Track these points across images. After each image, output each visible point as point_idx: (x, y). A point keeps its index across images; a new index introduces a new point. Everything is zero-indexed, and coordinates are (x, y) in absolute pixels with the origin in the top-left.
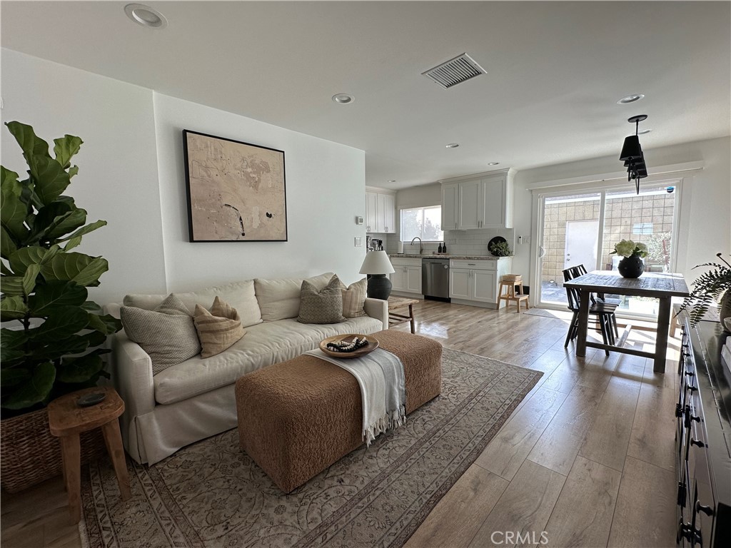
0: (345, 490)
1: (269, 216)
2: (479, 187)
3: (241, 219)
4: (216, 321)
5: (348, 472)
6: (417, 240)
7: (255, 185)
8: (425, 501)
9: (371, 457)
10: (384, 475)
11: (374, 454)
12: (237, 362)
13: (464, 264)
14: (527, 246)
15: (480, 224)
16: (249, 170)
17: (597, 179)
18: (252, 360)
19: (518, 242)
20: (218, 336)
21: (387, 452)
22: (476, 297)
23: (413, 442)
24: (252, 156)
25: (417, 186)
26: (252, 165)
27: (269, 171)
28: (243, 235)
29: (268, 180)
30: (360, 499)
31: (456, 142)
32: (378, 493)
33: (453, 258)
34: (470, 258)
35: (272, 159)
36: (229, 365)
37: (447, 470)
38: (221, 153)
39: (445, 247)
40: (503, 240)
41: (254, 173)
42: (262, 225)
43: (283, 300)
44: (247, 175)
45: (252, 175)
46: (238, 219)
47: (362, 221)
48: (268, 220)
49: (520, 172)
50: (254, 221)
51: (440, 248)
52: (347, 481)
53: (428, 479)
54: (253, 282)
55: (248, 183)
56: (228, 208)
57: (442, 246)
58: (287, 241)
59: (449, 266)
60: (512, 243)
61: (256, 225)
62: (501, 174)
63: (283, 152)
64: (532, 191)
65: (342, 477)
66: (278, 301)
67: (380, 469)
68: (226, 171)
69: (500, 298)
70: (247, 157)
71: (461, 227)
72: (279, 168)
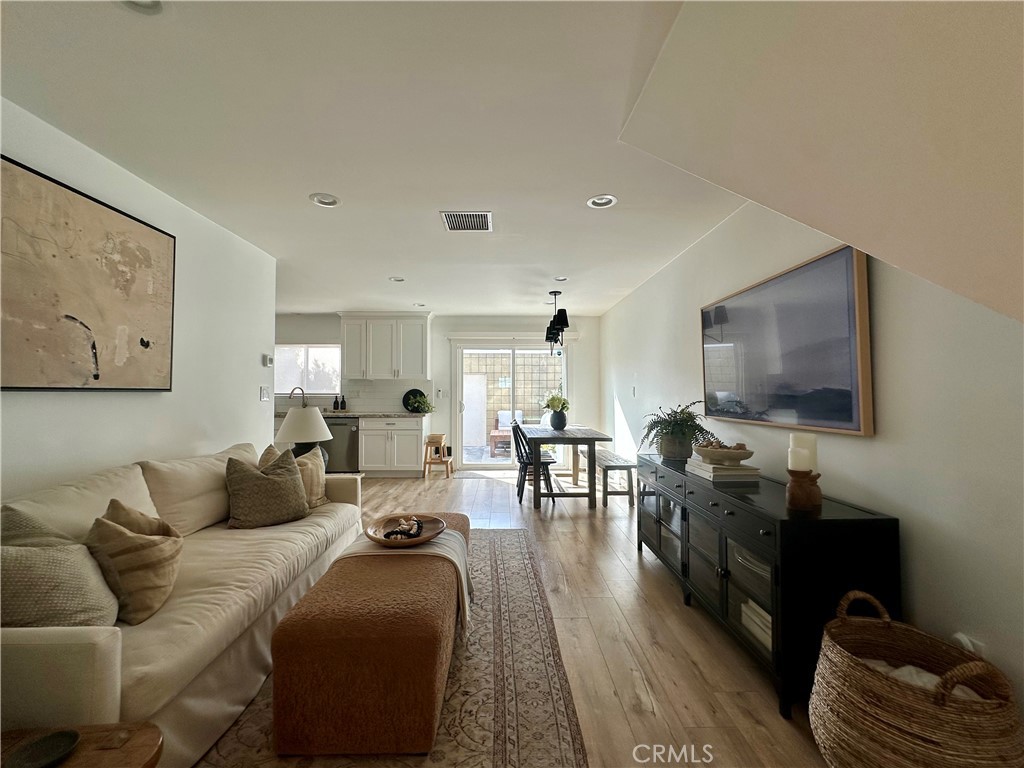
0: (480, 697)
1: (145, 344)
2: (394, 327)
3: (94, 347)
4: (154, 544)
5: (463, 683)
6: (298, 391)
7: (126, 286)
8: (553, 663)
9: (468, 658)
10: (500, 666)
11: (468, 654)
12: (236, 603)
13: (381, 424)
14: (447, 400)
15: (396, 373)
16: (117, 257)
17: (509, 336)
18: (251, 593)
19: (438, 396)
20: (161, 571)
21: (477, 646)
22: (397, 466)
23: (490, 626)
24: (123, 234)
25: (299, 314)
26: (124, 250)
27: (149, 266)
28: (96, 377)
29: (148, 282)
30: (503, 694)
31: (401, 277)
32: (511, 680)
33: (365, 417)
34: (388, 416)
35: (154, 245)
36: (227, 610)
37: (542, 633)
38: (67, 215)
39: (343, 402)
40: (422, 394)
41: (125, 263)
42: (131, 361)
43: (198, 496)
44: (111, 264)
45: (121, 268)
46: (90, 346)
47: (271, 361)
48: (143, 352)
49: (437, 317)
50: (118, 351)
51: (336, 403)
52: (472, 690)
53: (537, 647)
54: (139, 469)
55: (113, 281)
56: (71, 323)
57: (340, 401)
58: (170, 390)
59: (358, 427)
60: (431, 398)
61: (120, 361)
62: (422, 317)
63: (174, 238)
64: (450, 340)
65: (462, 689)
66: (192, 498)
67: (489, 662)
68: (73, 252)
69: (426, 463)
70: (114, 234)
71: (371, 376)
72: (166, 264)
